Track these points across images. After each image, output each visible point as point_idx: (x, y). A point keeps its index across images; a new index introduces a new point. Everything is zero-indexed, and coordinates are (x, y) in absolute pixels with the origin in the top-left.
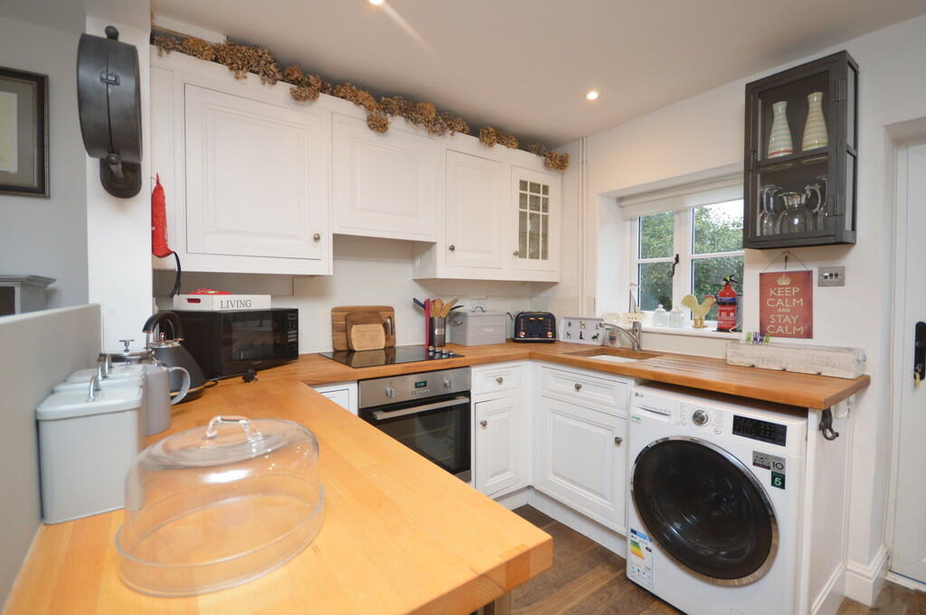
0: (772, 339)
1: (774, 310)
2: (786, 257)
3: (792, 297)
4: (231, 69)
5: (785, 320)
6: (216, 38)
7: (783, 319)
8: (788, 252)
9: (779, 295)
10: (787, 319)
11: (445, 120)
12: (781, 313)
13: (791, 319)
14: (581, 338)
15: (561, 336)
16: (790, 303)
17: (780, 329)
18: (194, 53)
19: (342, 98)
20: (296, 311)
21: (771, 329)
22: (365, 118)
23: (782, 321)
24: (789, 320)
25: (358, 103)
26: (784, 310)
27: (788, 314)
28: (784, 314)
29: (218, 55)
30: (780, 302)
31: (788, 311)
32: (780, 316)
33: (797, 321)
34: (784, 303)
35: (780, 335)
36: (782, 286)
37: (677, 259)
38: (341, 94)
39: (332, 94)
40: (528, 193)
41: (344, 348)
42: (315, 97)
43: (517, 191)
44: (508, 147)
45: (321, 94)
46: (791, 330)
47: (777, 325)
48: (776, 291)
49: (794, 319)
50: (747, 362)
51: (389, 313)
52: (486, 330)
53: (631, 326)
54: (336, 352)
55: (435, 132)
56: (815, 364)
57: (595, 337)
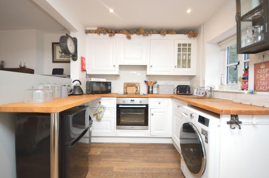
0: (258, 93)
1: (259, 80)
2: (264, 56)
3: (266, 73)
4: (98, 34)
5: (263, 84)
6: (95, 29)
7: (262, 83)
8: (265, 53)
9: (261, 73)
10: (264, 83)
11: (148, 32)
12: (261, 81)
13: (265, 83)
14: (199, 94)
15: (195, 94)
16: (265, 76)
17: (261, 88)
18: (92, 33)
19: (121, 33)
20: (111, 82)
21: (258, 88)
22: (126, 37)
23: (262, 84)
24: (264, 84)
25: (124, 34)
26: (263, 79)
27: (264, 81)
28: (263, 81)
29: (95, 32)
30: (261, 76)
31: (264, 79)
32: (261, 82)
33: (267, 84)
34: (263, 76)
35: (261, 91)
36: (262, 69)
37: (239, 63)
38: (120, 33)
39: (119, 33)
40: (182, 47)
41: (126, 92)
42: (114, 35)
43: (177, 47)
44: (172, 34)
45: (116, 34)
46: (265, 88)
47: (260, 86)
48: (260, 71)
49: (266, 83)
50: (239, 101)
51: (139, 85)
52: (165, 90)
53: (209, 89)
54: (124, 93)
55: (145, 36)
56: (261, 102)
57: (203, 94)
